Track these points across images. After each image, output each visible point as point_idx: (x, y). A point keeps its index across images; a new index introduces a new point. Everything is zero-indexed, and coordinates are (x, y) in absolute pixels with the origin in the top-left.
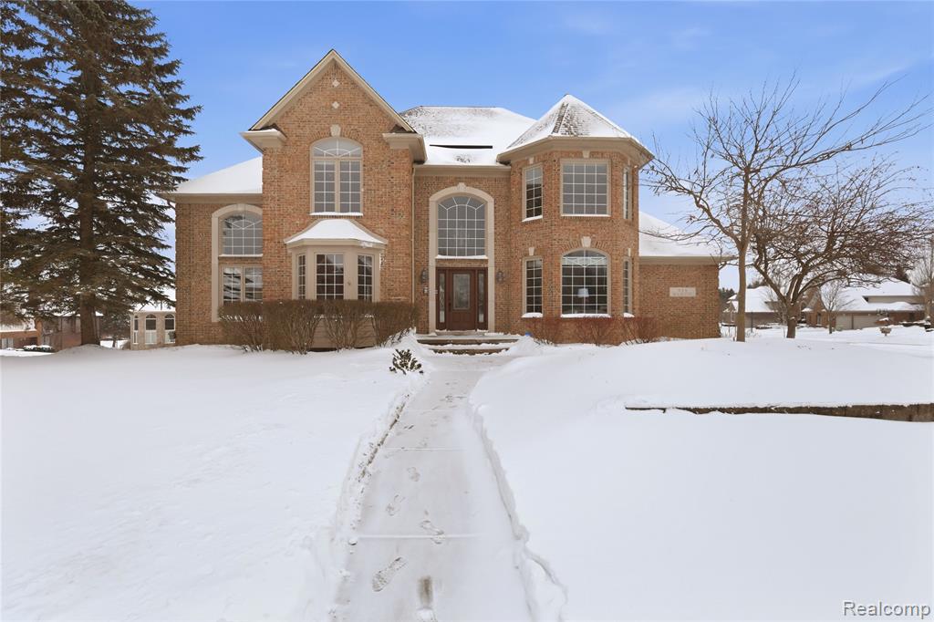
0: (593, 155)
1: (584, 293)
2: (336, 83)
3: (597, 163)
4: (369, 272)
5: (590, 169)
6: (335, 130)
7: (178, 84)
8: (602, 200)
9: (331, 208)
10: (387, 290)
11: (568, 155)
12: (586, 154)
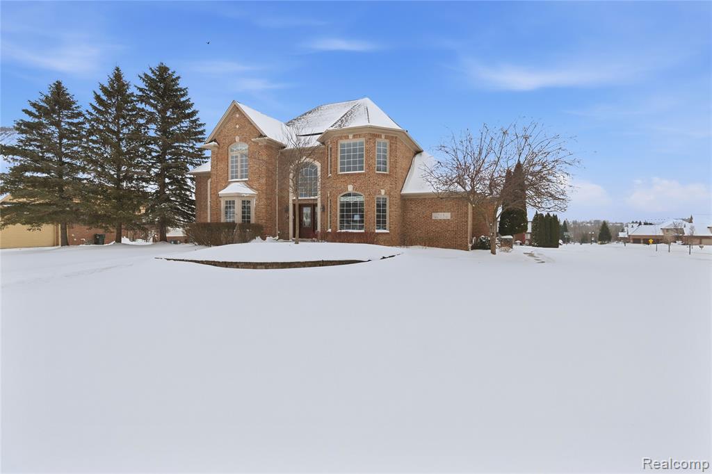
0: (354, 136)
1: (357, 218)
2: (237, 116)
3: (358, 140)
4: (249, 208)
5: (355, 145)
6: (237, 139)
7: (197, 120)
8: (361, 162)
9: (236, 177)
10: (257, 217)
11: (341, 138)
12: (351, 136)
